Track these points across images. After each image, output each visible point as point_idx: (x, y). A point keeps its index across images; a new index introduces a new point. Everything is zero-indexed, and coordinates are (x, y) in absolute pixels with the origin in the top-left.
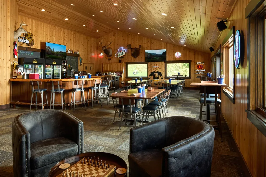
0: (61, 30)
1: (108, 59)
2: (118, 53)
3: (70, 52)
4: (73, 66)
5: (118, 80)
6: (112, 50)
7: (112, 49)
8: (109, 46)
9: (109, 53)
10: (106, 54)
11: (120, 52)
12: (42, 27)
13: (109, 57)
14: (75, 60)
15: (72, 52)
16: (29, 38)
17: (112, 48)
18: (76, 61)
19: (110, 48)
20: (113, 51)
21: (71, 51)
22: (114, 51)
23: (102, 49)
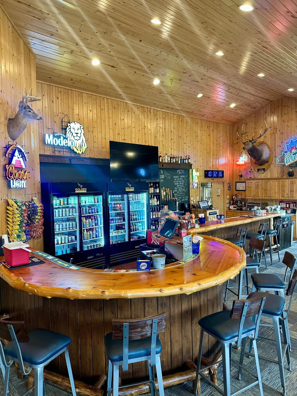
0: (149, 113)
1: (258, 170)
2: (284, 155)
3: (169, 160)
4: (178, 189)
5: (287, 225)
6: (269, 148)
7: (267, 145)
8: (262, 139)
9: (261, 155)
10: (255, 158)
11: (291, 151)
12: (106, 108)
13: (261, 165)
14: (181, 177)
15: (174, 161)
16: (75, 135)
17: (269, 143)
18: (183, 178)
19: (262, 143)
20: (271, 151)
21: (174, 158)
22: (273, 150)
23: (244, 148)
